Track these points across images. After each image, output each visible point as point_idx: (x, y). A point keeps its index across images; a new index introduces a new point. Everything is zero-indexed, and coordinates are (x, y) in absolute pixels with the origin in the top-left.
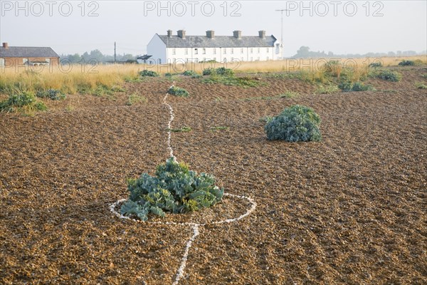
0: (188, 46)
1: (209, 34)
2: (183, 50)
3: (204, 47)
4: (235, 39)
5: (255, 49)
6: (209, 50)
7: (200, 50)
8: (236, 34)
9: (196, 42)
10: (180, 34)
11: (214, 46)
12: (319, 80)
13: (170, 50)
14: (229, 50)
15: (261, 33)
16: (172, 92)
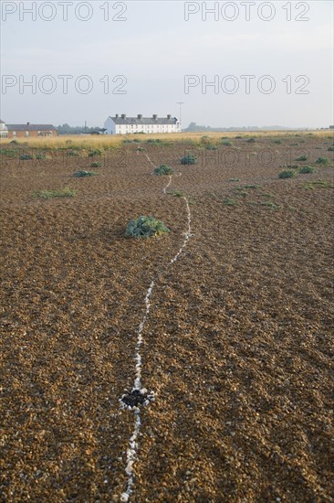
0: (127, 123)
1: (139, 116)
2: (125, 126)
3: (136, 124)
4: (154, 120)
5: (165, 126)
6: (140, 126)
7: (134, 126)
8: (155, 116)
9: (132, 121)
10: (123, 116)
11: (142, 123)
12: (199, 145)
13: (117, 126)
14: (150, 126)
15: (169, 116)
16: (140, 150)
